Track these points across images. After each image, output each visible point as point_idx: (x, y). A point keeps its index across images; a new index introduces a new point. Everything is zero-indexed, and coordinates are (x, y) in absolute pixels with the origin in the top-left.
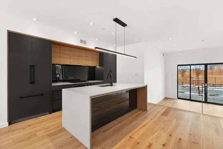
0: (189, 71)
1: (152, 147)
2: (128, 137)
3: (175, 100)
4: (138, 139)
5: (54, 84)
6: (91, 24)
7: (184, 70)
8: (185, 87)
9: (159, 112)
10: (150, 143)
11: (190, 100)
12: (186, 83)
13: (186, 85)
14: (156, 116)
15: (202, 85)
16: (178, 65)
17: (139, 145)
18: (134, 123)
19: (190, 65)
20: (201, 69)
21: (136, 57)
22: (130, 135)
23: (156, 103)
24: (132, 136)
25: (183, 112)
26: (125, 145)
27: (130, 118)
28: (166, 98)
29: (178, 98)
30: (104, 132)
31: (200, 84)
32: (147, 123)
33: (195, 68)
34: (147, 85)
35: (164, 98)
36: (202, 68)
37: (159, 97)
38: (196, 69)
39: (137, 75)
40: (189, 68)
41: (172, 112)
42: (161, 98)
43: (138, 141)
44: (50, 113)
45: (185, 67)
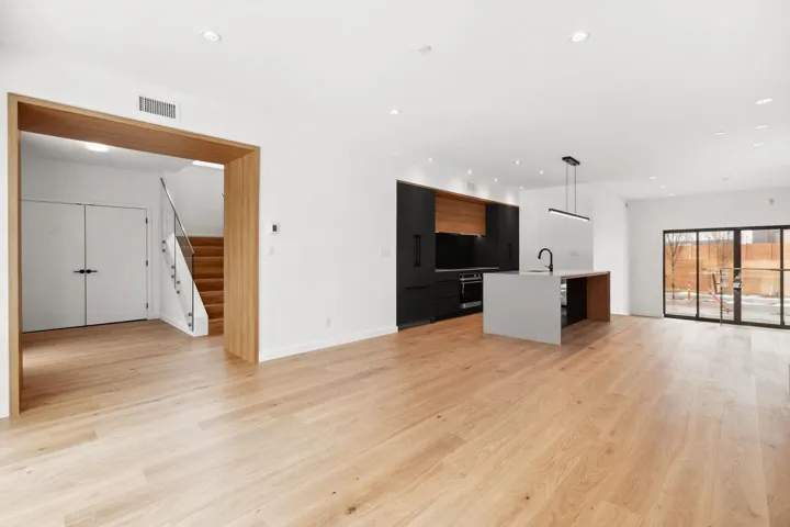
0: (695, 247)
3: (658, 319)
5: (437, 271)
6: (518, 163)
7: (677, 243)
8: (682, 298)
11: (697, 319)
12: (684, 288)
13: (686, 293)
16: (665, 232)
19: (697, 231)
21: (588, 219)
28: (634, 316)
29: (666, 316)
33: (712, 238)
38: (718, 242)
40: (695, 239)
44: (432, 322)
45: (683, 237)
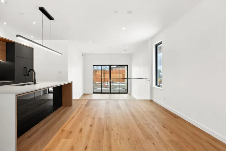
1: (83, 130)
2: (60, 131)
3: (91, 95)
4: (69, 129)
8: (97, 84)
9: (82, 104)
10: (81, 128)
11: (101, 93)
12: (97, 81)
14: (81, 108)
15: (108, 82)
16: (94, 65)
17: (72, 133)
18: (62, 119)
19: (101, 65)
20: (106, 70)
21: (62, 54)
22: (62, 129)
23: (78, 98)
24: (64, 129)
25: (99, 101)
26: (59, 139)
27: (57, 116)
28: (85, 95)
29: (94, 93)
30: (30, 137)
31: (106, 81)
32: (75, 116)
34: (72, 82)
35: (83, 94)
36: (107, 68)
37: (79, 93)
38: (104, 69)
39: (60, 73)
41: (92, 103)
42: (81, 94)
43: (70, 130)
